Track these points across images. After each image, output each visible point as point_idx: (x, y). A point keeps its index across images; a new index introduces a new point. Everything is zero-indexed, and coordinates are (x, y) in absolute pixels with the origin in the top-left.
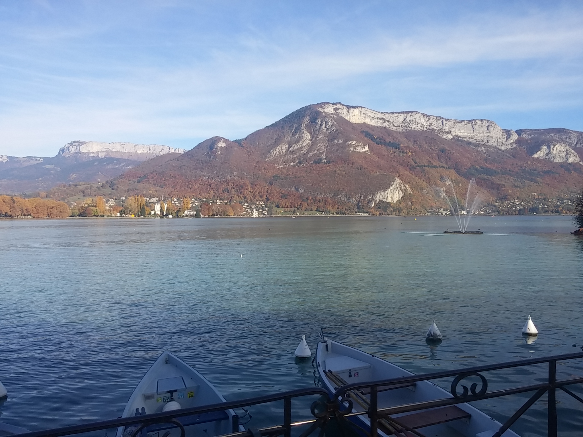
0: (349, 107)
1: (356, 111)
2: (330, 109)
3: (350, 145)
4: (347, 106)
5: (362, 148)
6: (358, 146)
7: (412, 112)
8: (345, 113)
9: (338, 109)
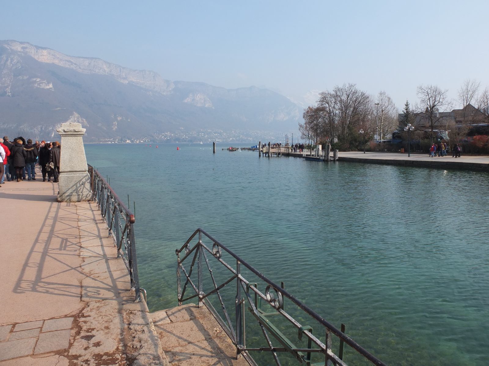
0: (38, 48)
1: (45, 52)
2: (18, 48)
3: (35, 82)
4: (36, 46)
5: (46, 85)
6: (42, 83)
7: (96, 58)
8: (33, 52)
9: (26, 48)
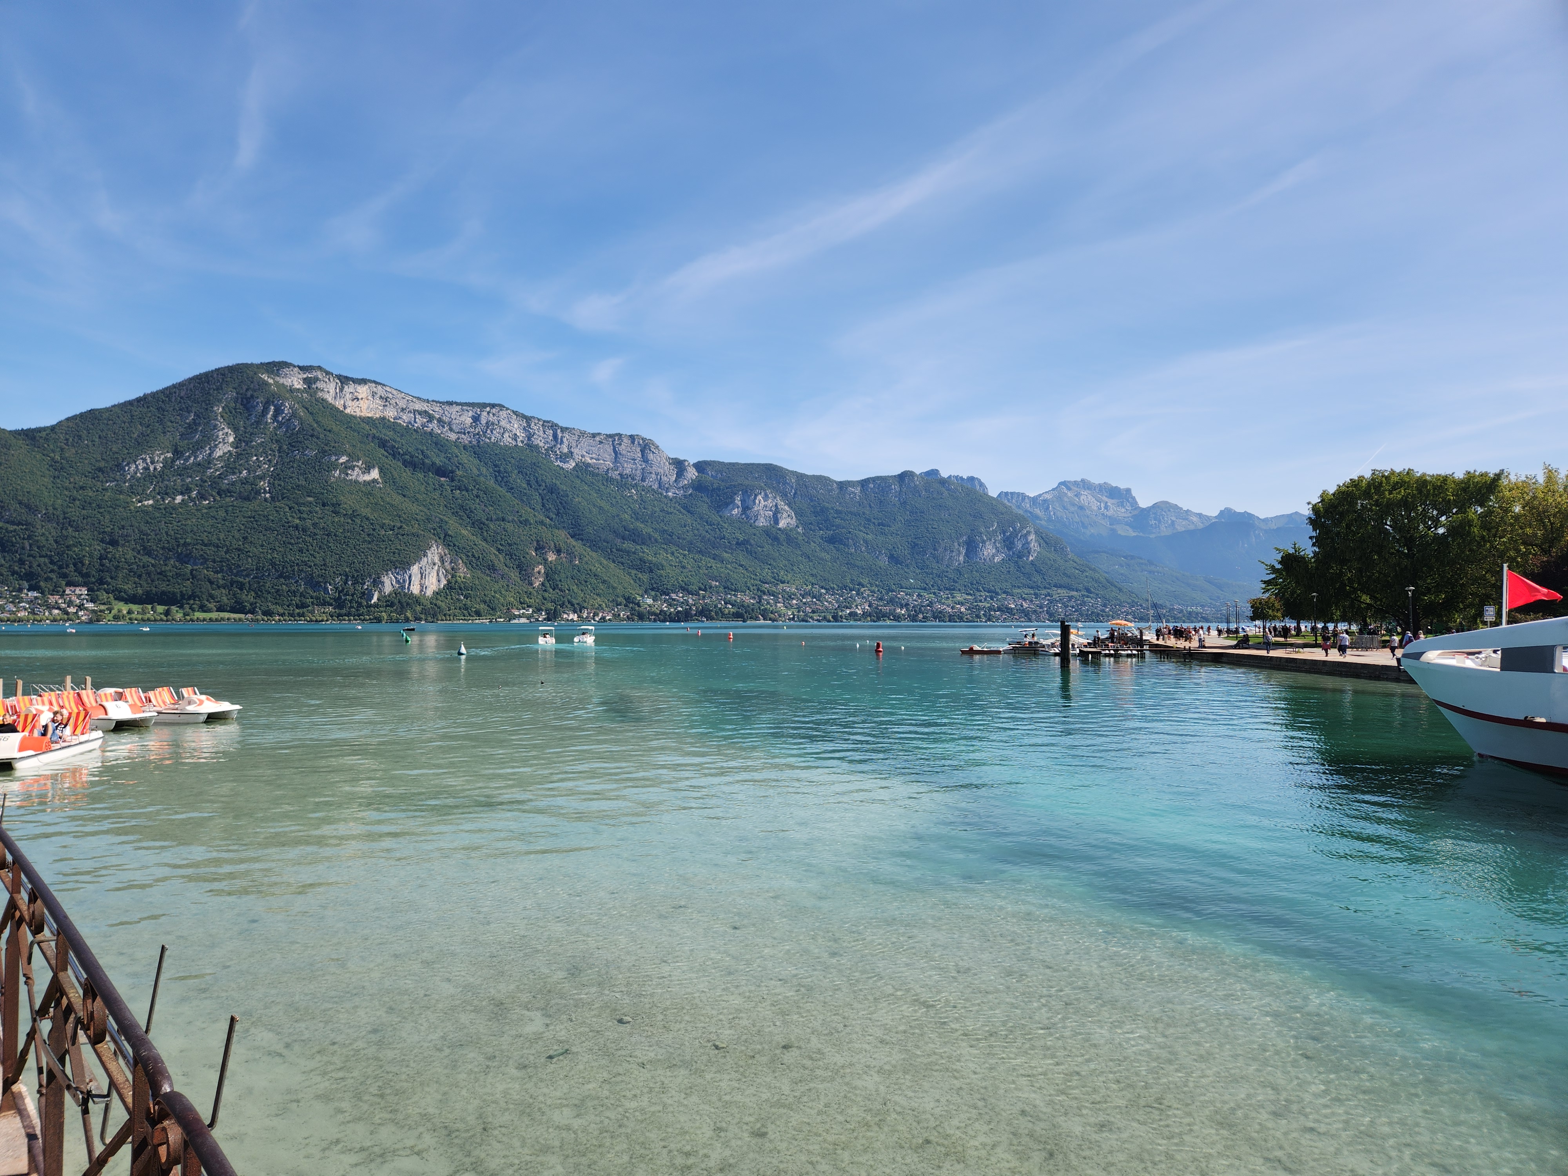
0: (344, 380)
1: (363, 391)
2: (296, 381)
3: (333, 465)
4: (339, 377)
5: (364, 473)
6: (353, 468)
7: (493, 406)
8: (332, 391)
9: (316, 379)
